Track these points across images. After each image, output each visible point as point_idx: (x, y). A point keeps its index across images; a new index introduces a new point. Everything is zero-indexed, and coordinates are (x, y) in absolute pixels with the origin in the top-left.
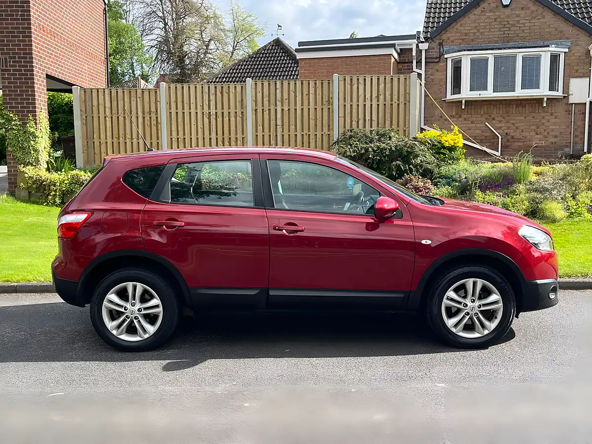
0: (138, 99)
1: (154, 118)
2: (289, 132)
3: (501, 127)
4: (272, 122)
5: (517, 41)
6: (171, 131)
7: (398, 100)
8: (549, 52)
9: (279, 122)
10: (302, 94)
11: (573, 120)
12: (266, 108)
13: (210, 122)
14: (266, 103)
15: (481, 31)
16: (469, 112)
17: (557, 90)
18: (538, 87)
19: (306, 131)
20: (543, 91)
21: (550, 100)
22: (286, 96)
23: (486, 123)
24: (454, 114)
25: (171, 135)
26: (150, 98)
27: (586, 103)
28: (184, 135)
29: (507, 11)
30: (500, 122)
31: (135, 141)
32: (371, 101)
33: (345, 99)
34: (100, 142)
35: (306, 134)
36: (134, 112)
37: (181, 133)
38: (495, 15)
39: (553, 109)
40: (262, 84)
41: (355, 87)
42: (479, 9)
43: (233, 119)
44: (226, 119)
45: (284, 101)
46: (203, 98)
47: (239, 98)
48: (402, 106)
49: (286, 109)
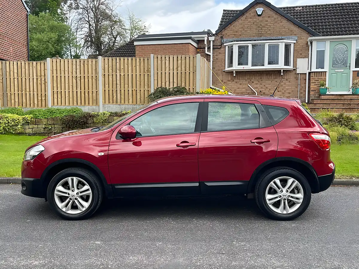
0: (34, 67)
1: (43, 79)
2: (124, 88)
3: (257, 87)
4: (114, 82)
5: (266, 36)
6: (53, 87)
7: (189, 70)
8: (283, 43)
9: (118, 82)
10: (132, 66)
11: (299, 84)
12: (111, 73)
13: (77, 82)
14: (110, 71)
15: (245, 30)
16: (239, 78)
17: (289, 65)
18: (278, 64)
19: (134, 88)
20: (281, 65)
21: (285, 71)
22: (122, 67)
23: (249, 85)
24: (230, 79)
25: (53, 89)
26: (41, 67)
27: (306, 74)
28: (61, 89)
29: (260, 18)
30: (257, 84)
31: (32, 93)
32: (173, 70)
33: (157, 69)
34: (11, 93)
35: (135, 90)
36: (31, 76)
37: (59, 89)
38: (253, 20)
39: (288, 76)
40: (108, 59)
41: (164, 62)
42: (244, 16)
43: (90, 80)
44: (86, 80)
45: (121, 69)
46: (72, 67)
47: (94, 68)
48: (191, 74)
49: (122, 74)
